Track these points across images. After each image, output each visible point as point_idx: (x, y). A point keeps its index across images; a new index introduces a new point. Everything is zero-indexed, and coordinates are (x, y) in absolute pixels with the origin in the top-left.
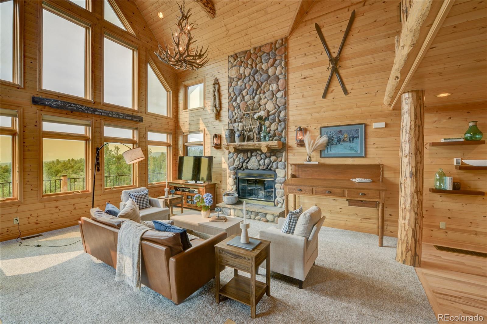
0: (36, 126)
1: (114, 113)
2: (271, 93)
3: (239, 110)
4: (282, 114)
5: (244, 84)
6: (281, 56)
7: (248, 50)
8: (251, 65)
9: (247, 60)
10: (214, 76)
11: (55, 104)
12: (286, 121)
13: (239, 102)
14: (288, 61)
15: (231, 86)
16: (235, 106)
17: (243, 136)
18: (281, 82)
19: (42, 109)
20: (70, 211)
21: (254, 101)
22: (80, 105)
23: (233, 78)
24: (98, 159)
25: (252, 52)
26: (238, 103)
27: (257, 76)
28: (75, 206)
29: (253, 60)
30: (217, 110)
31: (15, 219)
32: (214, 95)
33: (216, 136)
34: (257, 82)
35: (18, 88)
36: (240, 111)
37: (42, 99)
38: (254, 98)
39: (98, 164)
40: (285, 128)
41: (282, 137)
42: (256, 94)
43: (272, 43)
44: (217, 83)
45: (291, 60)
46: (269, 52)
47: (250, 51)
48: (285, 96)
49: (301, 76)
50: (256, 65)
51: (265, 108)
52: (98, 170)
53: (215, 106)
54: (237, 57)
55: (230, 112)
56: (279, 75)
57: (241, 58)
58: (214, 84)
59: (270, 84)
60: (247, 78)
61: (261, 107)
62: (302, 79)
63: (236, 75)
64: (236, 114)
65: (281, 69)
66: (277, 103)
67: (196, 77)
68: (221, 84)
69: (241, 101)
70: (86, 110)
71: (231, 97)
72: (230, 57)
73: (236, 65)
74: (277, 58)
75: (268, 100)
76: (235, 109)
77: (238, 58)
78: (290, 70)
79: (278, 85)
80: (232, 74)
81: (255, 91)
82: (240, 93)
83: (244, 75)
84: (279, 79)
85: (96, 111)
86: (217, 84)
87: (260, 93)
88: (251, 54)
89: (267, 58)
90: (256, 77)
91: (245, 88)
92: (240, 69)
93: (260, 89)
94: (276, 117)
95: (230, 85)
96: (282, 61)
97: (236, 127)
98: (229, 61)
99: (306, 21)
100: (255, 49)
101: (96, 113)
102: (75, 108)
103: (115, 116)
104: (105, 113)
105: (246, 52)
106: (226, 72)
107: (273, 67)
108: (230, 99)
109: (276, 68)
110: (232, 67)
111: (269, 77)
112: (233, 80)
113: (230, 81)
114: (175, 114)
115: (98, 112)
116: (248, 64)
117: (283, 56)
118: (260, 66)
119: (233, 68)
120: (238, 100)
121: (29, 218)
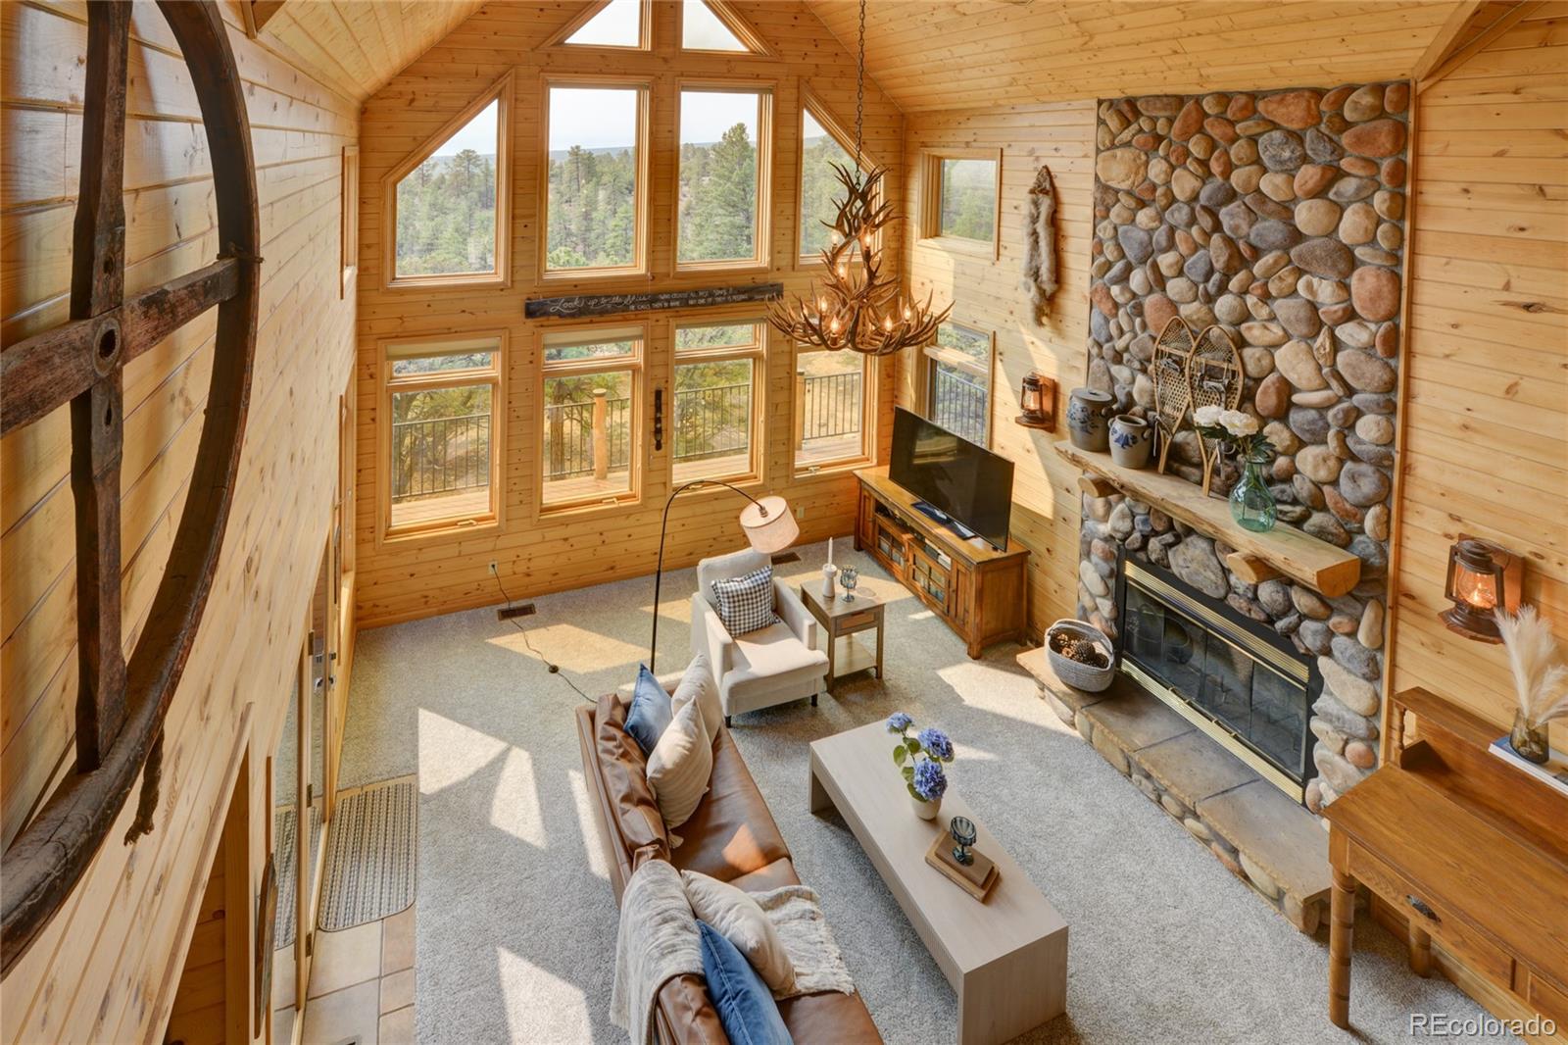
0: (531, 362)
1: (701, 294)
2: (1304, 313)
3: (1138, 321)
4: (1368, 429)
5: (1164, 227)
6: (1372, 164)
7: (1190, 97)
8: (1204, 163)
9: (1186, 136)
10: (1037, 159)
11: (568, 308)
12: (1391, 467)
13: (1139, 292)
14: (1416, 193)
15: (1106, 217)
16: (1120, 300)
17: (1146, 445)
18: (1365, 283)
19: (545, 323)
20: (591, 550)
21: (1211, 310)
22: (620, 296)
23: (1117, 191)
24: (658, 420)
25: (1208, 106)
26: (1134, 295)
27: (1232, 215)
28: (603, 538)
29: (1213, 145)
30: (1041, 292)
31: (491, 564)
32: (1034, 233)
33: (1033, 383)
34: (1230, 242)
35: (502, 290)
36: (1144, 326)
37: (542, 304)
38: (1210, 299)
39: (658, 432)
40: (1382, 498)
41: (1361, 531)
42: (1222, 289)
43: (1318, 93)
44: (1046, 187)
45: (1439, 195)
46: (1304, 130)
47: (1198, 99)
48: (1392, 351)
49: (1507, 287)
50: (1229, 168)
51: (1266, 362)
52: (659, 446)
53: (1036, 275)
54: (1137, 114)
55: (1097, 319)
56: (1359, 245)
57: (1154, 120)
58: (1032, 192)
59: (1300, 272)
60: (1179, 210)
61: (1247, 352)
62: (1506, 304)
63: (1129, 182)
64: (1122, 333)
65: (1365, 223)
66: (1340, 367)
67: (967, 143)
68: (1065, 197)
69: (1151, 291)
70: (633, 303)
71: (1102, 259)
72: (1105, 106)
73: (1130, 142)
74: (1344, 164)
75: (1288, 337)
76: (1121, 312)
77: (1141, 121)
78: (1427, 240)
79: (1346, 288)
80: (1114, 175)
81: (1216, 277)
82: (1148, 255)
83: (1165, 195)
84: (1353, 263)
85: (657, 300)
86: (1044, 192)
87: (1243, 292)
88: (1206, 115)
89: (1287, 154)
90: (1224, 214)
91: (1171, 245)
92: (1147, 163)
93: (1242, 275)
94: (1328, 426)
95: (1102, 211)
96: (1379, 187)
97: (1121, 380)
98: (1101, 122)
99: (1551, 22)
100: (1224, 98)
101: (656, 305)
102: (609, 306)
103: (702, 301)
104: (677, 300)
105: (1180, 100)
106: (1085, 156)
107: (1317, 202)
108: (1100, 267)
109: (1340, 209)
110: (1113, 146)
111: (1296, 237)
112: (1114, 199)
113: (1103, 200)
114: (893, 245)
115: (660, 301)
116: (1187, 153)
117: (1386, 165)
118: (1249, 182)
119: (1119, 152)
120: (1137, 280)
121: (514, 562)
